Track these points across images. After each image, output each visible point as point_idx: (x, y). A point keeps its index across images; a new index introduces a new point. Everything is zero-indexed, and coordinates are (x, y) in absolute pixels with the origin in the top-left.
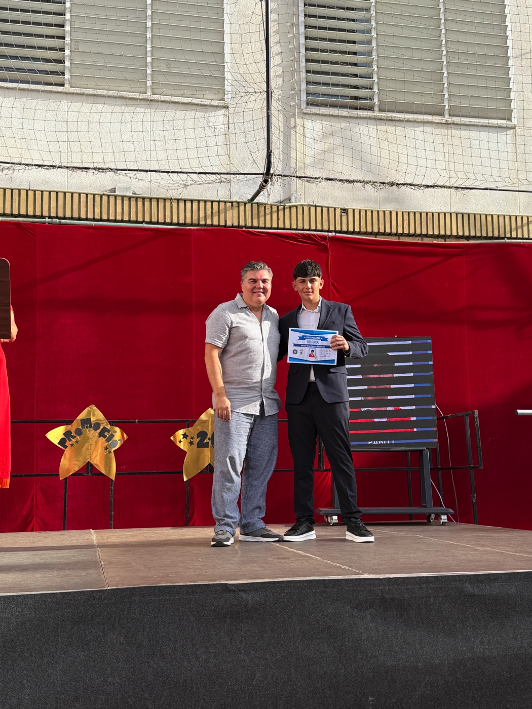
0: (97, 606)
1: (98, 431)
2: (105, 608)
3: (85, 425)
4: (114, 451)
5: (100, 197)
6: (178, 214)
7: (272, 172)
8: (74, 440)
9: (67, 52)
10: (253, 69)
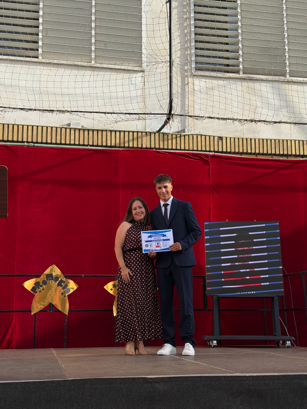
0: (63, 390)
1: (57, 282)
2: (67, 392)
3: (49, 278)
4: (68, 296)
5: (60, 129)
6: (111, 140)
7: (172, 113)
8: (41, 288)
9: (40, 36)
10: (161, 46)
